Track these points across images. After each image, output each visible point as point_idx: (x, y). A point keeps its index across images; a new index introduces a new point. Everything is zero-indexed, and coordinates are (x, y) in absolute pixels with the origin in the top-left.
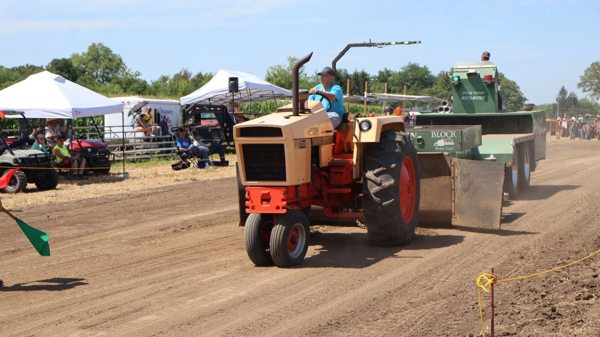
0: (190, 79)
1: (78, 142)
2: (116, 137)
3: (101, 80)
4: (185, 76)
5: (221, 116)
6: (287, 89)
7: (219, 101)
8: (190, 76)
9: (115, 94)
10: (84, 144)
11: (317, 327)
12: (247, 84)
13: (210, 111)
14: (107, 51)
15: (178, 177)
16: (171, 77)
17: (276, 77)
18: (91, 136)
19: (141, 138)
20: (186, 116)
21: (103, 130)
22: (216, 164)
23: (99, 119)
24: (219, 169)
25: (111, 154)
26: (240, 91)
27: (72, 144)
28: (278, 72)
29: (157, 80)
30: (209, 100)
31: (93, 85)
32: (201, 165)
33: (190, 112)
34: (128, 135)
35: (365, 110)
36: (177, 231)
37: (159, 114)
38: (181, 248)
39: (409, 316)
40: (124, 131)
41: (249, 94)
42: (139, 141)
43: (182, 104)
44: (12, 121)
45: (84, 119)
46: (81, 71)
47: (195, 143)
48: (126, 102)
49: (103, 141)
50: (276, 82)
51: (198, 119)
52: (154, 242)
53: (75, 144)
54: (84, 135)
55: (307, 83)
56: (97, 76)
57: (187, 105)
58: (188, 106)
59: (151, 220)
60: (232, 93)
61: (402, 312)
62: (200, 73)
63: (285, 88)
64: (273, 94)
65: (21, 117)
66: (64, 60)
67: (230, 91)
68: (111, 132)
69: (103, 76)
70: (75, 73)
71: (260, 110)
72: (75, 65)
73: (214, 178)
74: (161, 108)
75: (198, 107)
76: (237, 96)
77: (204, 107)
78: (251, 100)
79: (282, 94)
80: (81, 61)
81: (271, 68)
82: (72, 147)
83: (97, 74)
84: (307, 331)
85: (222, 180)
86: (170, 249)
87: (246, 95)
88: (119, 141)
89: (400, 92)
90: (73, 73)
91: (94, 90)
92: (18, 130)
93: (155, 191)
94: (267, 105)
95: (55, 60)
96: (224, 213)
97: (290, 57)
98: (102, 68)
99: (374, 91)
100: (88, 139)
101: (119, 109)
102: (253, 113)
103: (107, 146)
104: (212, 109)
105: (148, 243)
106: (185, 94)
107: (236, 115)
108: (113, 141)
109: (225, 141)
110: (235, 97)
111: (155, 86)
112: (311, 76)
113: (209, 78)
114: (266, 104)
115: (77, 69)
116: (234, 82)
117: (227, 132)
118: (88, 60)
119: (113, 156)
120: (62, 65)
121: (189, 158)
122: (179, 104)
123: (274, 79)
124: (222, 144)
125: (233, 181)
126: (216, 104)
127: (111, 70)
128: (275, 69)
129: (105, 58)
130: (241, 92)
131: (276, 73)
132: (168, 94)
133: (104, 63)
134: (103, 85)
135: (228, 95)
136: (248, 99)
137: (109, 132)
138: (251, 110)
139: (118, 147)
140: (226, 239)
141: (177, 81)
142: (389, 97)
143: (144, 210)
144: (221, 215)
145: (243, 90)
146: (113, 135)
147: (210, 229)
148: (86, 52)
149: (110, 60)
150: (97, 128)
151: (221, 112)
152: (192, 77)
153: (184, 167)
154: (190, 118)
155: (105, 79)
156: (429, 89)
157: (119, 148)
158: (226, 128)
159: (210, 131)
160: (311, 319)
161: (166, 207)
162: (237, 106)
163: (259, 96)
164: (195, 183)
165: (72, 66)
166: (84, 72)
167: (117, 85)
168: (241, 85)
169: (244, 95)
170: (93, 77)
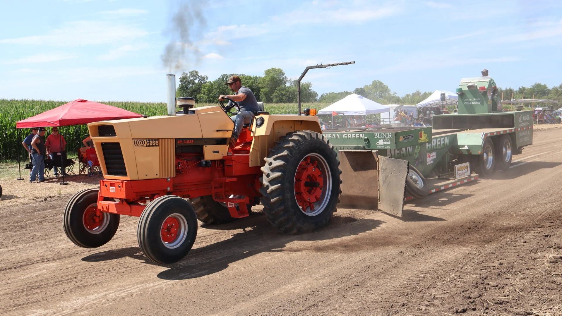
2: (386, 123)
3: (378, 97)
4: (417, 94)
5: (437, 112)
7: (436, 105)
9: (385, 103)
12: (449, 96)
14: (381, 83)
16: (411, 95)
19: (398, 124)
20: (419, 113)
21: (380, 120)
23: (377, 115)
26: (446, 100)
29: (404, 96)
30: (430, 105)
31: (375, 99)
33: (421, 111)
34: (391, 123)
35: (512, 108)
39: (538, 210)
40: (390, 121)
41: (451, 101)
42: (397, 125)
44: (338, 117)
45: (371, 115)
48: (390, 107)
49: (381, 126)
51: (425, 114)
56: (377, 95)
58: (420, 108)
60: (442, 102)
61: (534, 208)
62: (426, 92)
65: (343, 115)
66: (361, 88)
67: (441, 100)
68: (384, 121)
70: (367, 94)
72: (366, 91)
75: (425, 108)
76: (445, 102)
77: (428, 108)
78: (452, 104)
80: (369, 89)
87: (449, 102)
88: (387, 125)
89: (530, 98)
91: (376, 101)
92: (341, 121)
95: (357, 88)
98: (378, 92)
99: (516, 98)
101: (388, 110)
104: (432, 109)
106: (418, 102)
108: (385, 125)
110: (444, 103)
111: (404, 99)
113: (430, 94)
115: (368, 92)
116: (443, 96)
118: (372, 88)
120: (360, 91)
122: (416, 107)
126: (434, 107)
127: (383, 92)
129: (380, 87)
132: (410, 102)
133: (380, 89)
134: (379, 99)
135: (440, 102)
136: (450, 104)
141: (414, 96)
142: (525, 100)
145: (448, 100)
148: (371, 84)
149: (382, 88)
150: (377, 120)
151: (437, 110)
152: (421, 94)
154: (421, 114)
155: (380, 96)
156: (547, 96)
162: (444, 107)
163: (456, 102)
166: (370, 94)
167: (386, 99)
168: (447, 98)
169: (448, 102)
170: (375, 96)
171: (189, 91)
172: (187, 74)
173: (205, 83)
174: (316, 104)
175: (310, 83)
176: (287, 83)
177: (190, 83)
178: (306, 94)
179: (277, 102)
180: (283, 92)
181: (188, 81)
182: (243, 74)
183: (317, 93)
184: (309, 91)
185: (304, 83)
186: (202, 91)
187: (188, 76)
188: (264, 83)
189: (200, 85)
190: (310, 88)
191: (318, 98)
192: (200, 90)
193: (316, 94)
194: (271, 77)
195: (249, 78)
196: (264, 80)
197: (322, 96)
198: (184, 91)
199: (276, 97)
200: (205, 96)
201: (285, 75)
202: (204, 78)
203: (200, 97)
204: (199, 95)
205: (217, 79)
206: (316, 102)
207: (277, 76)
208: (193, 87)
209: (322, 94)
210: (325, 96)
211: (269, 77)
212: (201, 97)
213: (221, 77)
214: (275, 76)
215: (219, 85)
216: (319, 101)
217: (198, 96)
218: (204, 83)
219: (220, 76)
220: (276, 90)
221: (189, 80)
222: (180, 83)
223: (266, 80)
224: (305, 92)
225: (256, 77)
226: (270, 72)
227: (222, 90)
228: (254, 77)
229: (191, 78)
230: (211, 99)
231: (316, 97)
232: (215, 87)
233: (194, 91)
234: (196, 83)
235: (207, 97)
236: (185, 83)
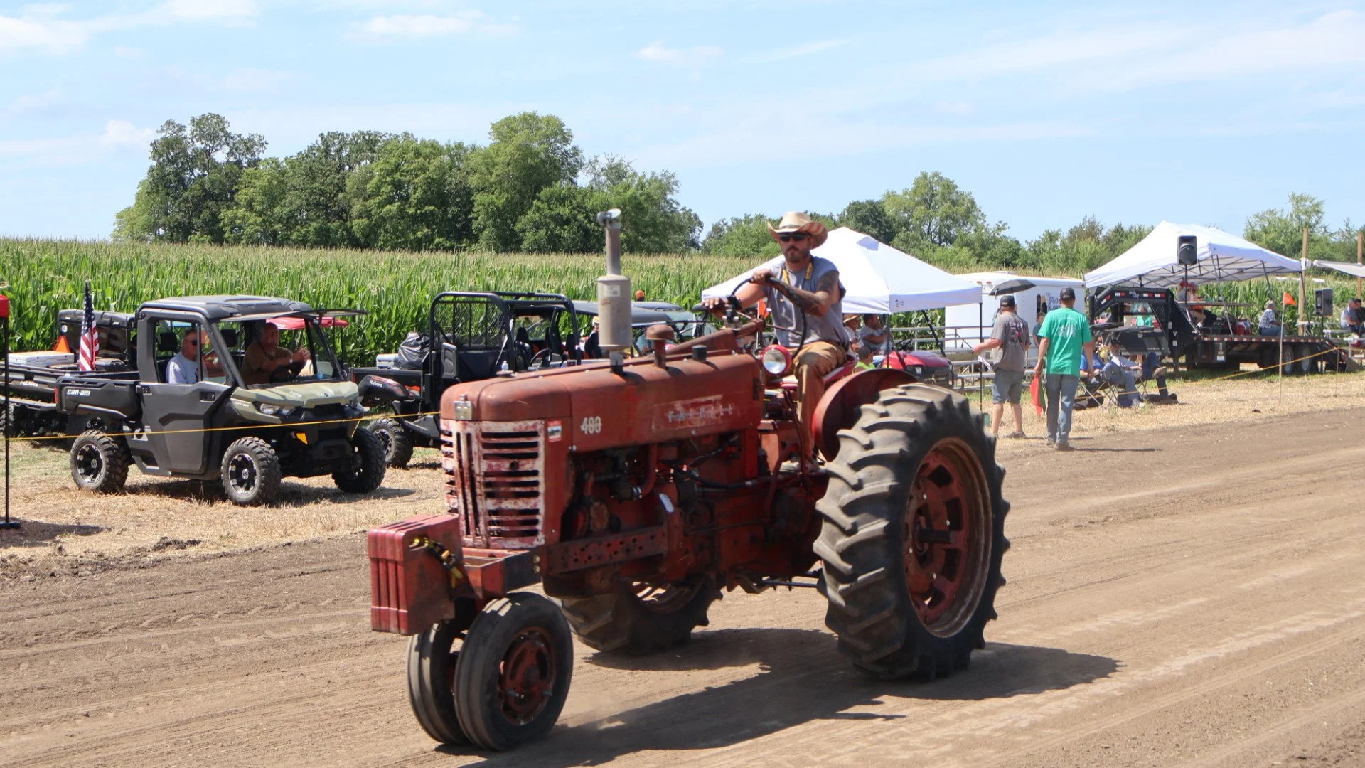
0: (1101, 237)
1: (899, 356)
2: (965, 346)
3: (936, 239)
4: (1091, 231)
5: (1162, 309)
6: (1288, 256)
7: (1157, 280)
8: (1100, 231)
9: (963, 266)
10: (908, 361)
11: (1358, 726)
12: (1213, 247)
13: (1142, 299)
14: (949, 186)
15: (1082, 424)
16: (1065, 233)
17: (1266, 232)
18: (920, 344)
20: (1095, 308)
21: (942, 333)
22: (1153, 399)
23: (934, 313)
24: (1159, 409)
25: (958, 378)
26: (1199, 261)
27: (888, 359)
28: (1270, 224)
29: (1038, 239)
30: (1140, 279)
31: (921, 249)
32: (1124, 402)
33: (1103, 302)
36: (1081, 526)
37: (1045, 304)
38: (1091, 560)
40: (983, 336)
41: (1217, 267)
43: (1088, 286)
45: (908, 314)
46: (899, 223)
47: (1116, 360)
48: (984, 283)
49: (943, 354)
50: (1267, 243)
51: (1119, 313)
52: (1038, 545)
53: (893, 359)
54: (909, 342)
55: (1327, 244)
56: (929, 232)
57: (1098, 287)
58: (1099, 289)
59: (1032, 505)
60: (1184, 266)
62: (1120, 226)
63: (1284, 254)
64: (1264, 267)
66: (871, 203)
67: (1181, 262)
69: (940, 233)
70: (890, 227)
71: (1236, 296)
72: (890, 212)
73: (1149, 427)
74: (1048, 294)
75: (1118, 292)
77: (1130, 293)
78: (1220, 278)
79: (1281, 268)
80: (900, 205)
81: (1257, 216)
82: (888, 366)
83: (929, 229)
84: (1339, 732)
85: (1165, 431)
86: (1071, 561)
87: (1212, 268)
90: (887, 227)
91: (923, 259)
93: (1039, 449)
94: (1250, 289)
95: (854, 204)
96: (1170, 494)
97: (1293, 195)
98: (938, 218)
100: (916, 352)
101: (972, 296)
102: (1223, 303)
103: (950, 363)
104: (1146, 295)
105: (1029, 548)
106: (1092, 266)
107: (1191, 307)
108: (961, 354)
109: (1170, 357)
110: (1189, 273)
111: (1035, 250)
112: (1337, 230)
113: (1139, 236)
114: (1250, 285)
115: (894, 220)
116: (1188, 243)
117: (1174, 338)
118: (912, 203)
119: (960, 381)
120: (867, 214)
121: (1103, 389)
122: (1085, 286)
123: (1264, 235)
124: (1163, 361)
125: (1185, 434)
126: (1152, 286)
127: (955, 221)
128: (1262, 218)
129: (944, 199)
130: (1201, 263)
131: (1266, 225)
132: (1059, 266)
133: (942, 210)
134: (939, 249)
135: (1177, 269)
136: (1215, 277)
137: (954, 337)
138: (1220, 298)
139: (970, 366)
140: (1176, 544)
141: (1077, 240)
143: (1019, 485)
144: (1164, 499)
145: (1205, 260)
146: (960, 342)
147: (1145, 525)
148: (910, 189)
149: (954, 203)
150: (932, 330)
151: (1164, 301)
152: (1104, 232)
153: (1092, 404)
154: (1101, 312)
155: (943, 238)
157: (970, 368)
158: (1171, 332)
159: (1140, 336)
160: (1345, 709)
161: (1060, 479)
162: (1191, 288)
163: (1236, 271)
164: (1114, 434)
165: (885, 215)
166: (906, 224)
167: (965, 250)
168: (1202, 250)
169: (1207, 268)
170: (922, 235)
171: (186, 194)
172: (181, 128)
173: (254, 163)
174: (695, 260)
175: (673, 176)
176: (580, 173)
177: (192, 162)
178: (653, 219)
179: (539, 248)
180: (565, 211)
181: (187, 156)
182: (406, 133)
183: (696, 217)
184: (668, 210)
185: (648, 177)
186: (241, 196)
187: (187, 132)
188: (491, 173)
189: (233, 174)
190: (669, 197)
191: (702, 236)
192: (233, 193)
193: (695, 222)
194: (519, 148)
195: (428, 151)
196: (489, 161)
197: (717, 229)
198: (168, 194)
199: (537, 226)
200: (253, 218)
201: (573, 143)
202: (249, 145)
203: (232, 221)
204: (230, 213)
205: (303, 148)
206: (693, 250)
207: (540, 144)
208: (206, 178)
209: (716, 221)
210: (730, 229)
211: (510, 148)
212: (238, 222)
213: (320, 142)
214: (535, 145)
215: (311, 175)
216: (707, 251)
217: (225, 214)
218: (249, 165)
219: (315, 140)
220: (535, 202)
221: (189, 151)
222: (154, 163)
223: (497, 160)
224: (652, 210)
225: (459, 146)
226: (515, 131)
227: (322, 193)
228: (452, 145)
229: (199, 145)
230: (278, 227)
231: (693, 230)
232: (292, 182)
233: (208, 195)
234: (216, 166)
235: (260, 220)
236: (172, 162)
